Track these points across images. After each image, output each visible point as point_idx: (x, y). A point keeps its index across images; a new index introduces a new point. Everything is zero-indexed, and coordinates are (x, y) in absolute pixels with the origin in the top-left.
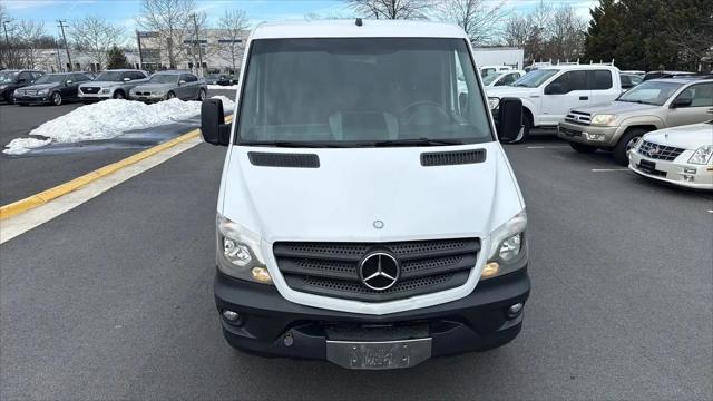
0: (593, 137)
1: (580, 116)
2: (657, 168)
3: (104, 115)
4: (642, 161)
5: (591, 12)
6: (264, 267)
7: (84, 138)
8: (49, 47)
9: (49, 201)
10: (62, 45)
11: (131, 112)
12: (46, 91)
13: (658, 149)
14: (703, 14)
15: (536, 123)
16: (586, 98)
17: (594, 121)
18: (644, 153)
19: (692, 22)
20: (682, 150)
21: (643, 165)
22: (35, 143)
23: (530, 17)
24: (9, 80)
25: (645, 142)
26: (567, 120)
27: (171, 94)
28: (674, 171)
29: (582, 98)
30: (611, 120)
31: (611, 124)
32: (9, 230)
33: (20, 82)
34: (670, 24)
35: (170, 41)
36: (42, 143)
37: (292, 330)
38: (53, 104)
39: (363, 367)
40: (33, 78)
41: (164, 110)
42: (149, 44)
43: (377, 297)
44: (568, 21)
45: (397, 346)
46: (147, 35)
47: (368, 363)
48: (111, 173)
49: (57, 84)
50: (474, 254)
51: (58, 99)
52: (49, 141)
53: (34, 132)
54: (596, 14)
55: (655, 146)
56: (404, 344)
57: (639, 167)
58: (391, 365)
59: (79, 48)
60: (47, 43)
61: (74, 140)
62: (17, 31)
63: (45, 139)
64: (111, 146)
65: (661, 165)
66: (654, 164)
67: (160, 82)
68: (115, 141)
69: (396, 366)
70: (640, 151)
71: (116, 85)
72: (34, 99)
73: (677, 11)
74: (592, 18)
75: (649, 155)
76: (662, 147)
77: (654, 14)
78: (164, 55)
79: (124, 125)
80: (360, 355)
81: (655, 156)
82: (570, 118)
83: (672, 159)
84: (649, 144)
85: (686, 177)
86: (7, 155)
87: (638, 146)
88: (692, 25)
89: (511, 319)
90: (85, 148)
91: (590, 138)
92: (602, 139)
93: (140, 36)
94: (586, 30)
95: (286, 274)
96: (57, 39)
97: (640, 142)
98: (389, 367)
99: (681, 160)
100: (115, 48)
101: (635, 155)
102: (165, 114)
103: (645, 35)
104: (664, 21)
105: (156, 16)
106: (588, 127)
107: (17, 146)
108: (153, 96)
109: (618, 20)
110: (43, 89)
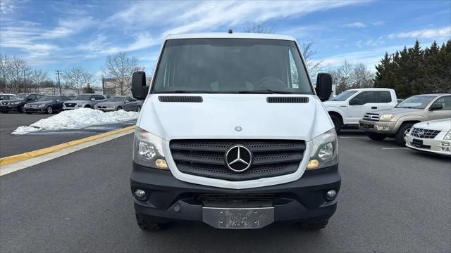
0: (381, 128)
1: (372, 116)
2: (424, 144)
3: (77, 117)
4: (414, 140)
5: (376, 68)
6: (164, 158)
7: (62, 128)
8: (50, 87)
9: (35, 157)
10: (58, 86)
11: (93, 115)
12: (44, 105)
13: (423, 132)
14: (445, 68)
15: (345, 123)
16: (376, 108)
17: (381, 118)
18: (415, 135)
19: (439, 73)
20: (439, 132)
21: (415, 142)
22: (32, 129)
23: (339, 70)
24: (22, 99)
25: (415, 129)
26: (364, 119)
27: (120, 108)
28: (435, 145)
29: (373, 108)
30: (392, 117)
31: (392, 120)
32: (6, 169)
33: (29, 100)
34: (426, 74)
35: (122, 83)
36: (37, 129)
37: (180, 201)
38: (47, 113)
39: (227, 227)
40: (36, 98)
41: (114, 115)
42: (109, 84)
43: (237, 177)
44: (363, 73)
45: (251, 212)
46: (108, 80)
47: (231, 225)
48: (76, 145)
49: (51, 101)
50: (302, 152)
51: (50, 110)
52: (41, 129)
53: (33, 125)
54: (379, 69)
55: (421, 130)
56: (255, 211)
57: (412, 144)
58: (247, 226)
59: (67, 87)
60: (49, 85)
61: (56, 129)
62: (31, 76)
63: (38, 128)
64: (78, 132)
65: (426, 141)
66: (422, 141)
67: (113, 101)
68: (82, 130)
69: (250, 227)
70: (412, 134)
71: (87, 102)
72: (35, 110)
73: (429, 66)
74: (377, 71)
75: (418, 136)
76: (426, 130)
77: (414, 68)
78: (118, 90)
79: (88, 122)
80: (225, 218)
81: (422, 136)
82: (366, 117)
83: (433, 137)
84: (418, 129)
85: (443, 149)
86: (13, 135)
87: (411, 132)
88: (439, 75)
89: (328, 201)
90: (61, 133)
91: (379, 129)
92: (387, 129)
93: (104, 81)
94: (374, 78)
95: (177, 162)
96: (55, 81)
97: (412, 129)
98: (245, 228)
99: (439, 137)
100: (88, 86)
101: (409, 137)
102: (114, 118)
103: (411, 80)
104: (422, 73)
105: (115, 67)
106: (377, 122)
107: (21, 130)
108: (108, 109)
109: (394, 71)
110: (42, 104)
